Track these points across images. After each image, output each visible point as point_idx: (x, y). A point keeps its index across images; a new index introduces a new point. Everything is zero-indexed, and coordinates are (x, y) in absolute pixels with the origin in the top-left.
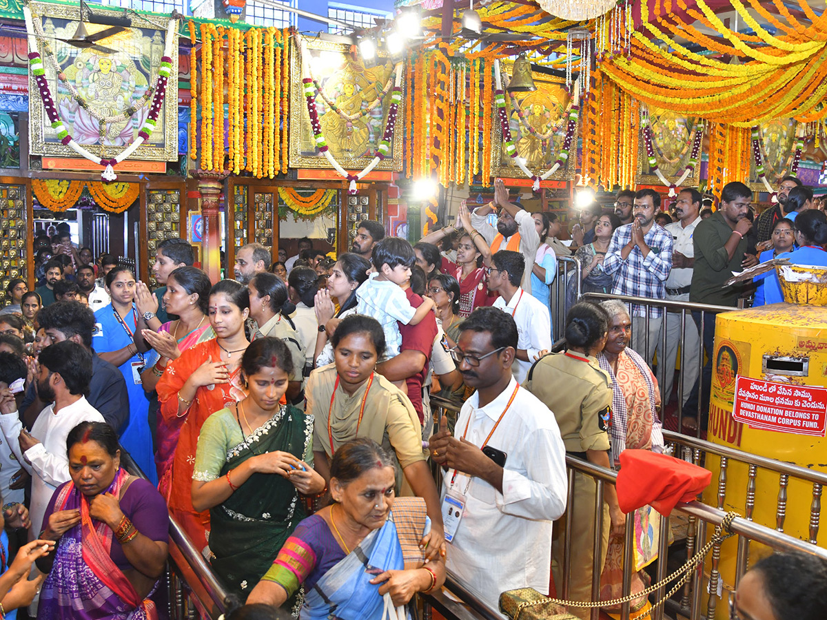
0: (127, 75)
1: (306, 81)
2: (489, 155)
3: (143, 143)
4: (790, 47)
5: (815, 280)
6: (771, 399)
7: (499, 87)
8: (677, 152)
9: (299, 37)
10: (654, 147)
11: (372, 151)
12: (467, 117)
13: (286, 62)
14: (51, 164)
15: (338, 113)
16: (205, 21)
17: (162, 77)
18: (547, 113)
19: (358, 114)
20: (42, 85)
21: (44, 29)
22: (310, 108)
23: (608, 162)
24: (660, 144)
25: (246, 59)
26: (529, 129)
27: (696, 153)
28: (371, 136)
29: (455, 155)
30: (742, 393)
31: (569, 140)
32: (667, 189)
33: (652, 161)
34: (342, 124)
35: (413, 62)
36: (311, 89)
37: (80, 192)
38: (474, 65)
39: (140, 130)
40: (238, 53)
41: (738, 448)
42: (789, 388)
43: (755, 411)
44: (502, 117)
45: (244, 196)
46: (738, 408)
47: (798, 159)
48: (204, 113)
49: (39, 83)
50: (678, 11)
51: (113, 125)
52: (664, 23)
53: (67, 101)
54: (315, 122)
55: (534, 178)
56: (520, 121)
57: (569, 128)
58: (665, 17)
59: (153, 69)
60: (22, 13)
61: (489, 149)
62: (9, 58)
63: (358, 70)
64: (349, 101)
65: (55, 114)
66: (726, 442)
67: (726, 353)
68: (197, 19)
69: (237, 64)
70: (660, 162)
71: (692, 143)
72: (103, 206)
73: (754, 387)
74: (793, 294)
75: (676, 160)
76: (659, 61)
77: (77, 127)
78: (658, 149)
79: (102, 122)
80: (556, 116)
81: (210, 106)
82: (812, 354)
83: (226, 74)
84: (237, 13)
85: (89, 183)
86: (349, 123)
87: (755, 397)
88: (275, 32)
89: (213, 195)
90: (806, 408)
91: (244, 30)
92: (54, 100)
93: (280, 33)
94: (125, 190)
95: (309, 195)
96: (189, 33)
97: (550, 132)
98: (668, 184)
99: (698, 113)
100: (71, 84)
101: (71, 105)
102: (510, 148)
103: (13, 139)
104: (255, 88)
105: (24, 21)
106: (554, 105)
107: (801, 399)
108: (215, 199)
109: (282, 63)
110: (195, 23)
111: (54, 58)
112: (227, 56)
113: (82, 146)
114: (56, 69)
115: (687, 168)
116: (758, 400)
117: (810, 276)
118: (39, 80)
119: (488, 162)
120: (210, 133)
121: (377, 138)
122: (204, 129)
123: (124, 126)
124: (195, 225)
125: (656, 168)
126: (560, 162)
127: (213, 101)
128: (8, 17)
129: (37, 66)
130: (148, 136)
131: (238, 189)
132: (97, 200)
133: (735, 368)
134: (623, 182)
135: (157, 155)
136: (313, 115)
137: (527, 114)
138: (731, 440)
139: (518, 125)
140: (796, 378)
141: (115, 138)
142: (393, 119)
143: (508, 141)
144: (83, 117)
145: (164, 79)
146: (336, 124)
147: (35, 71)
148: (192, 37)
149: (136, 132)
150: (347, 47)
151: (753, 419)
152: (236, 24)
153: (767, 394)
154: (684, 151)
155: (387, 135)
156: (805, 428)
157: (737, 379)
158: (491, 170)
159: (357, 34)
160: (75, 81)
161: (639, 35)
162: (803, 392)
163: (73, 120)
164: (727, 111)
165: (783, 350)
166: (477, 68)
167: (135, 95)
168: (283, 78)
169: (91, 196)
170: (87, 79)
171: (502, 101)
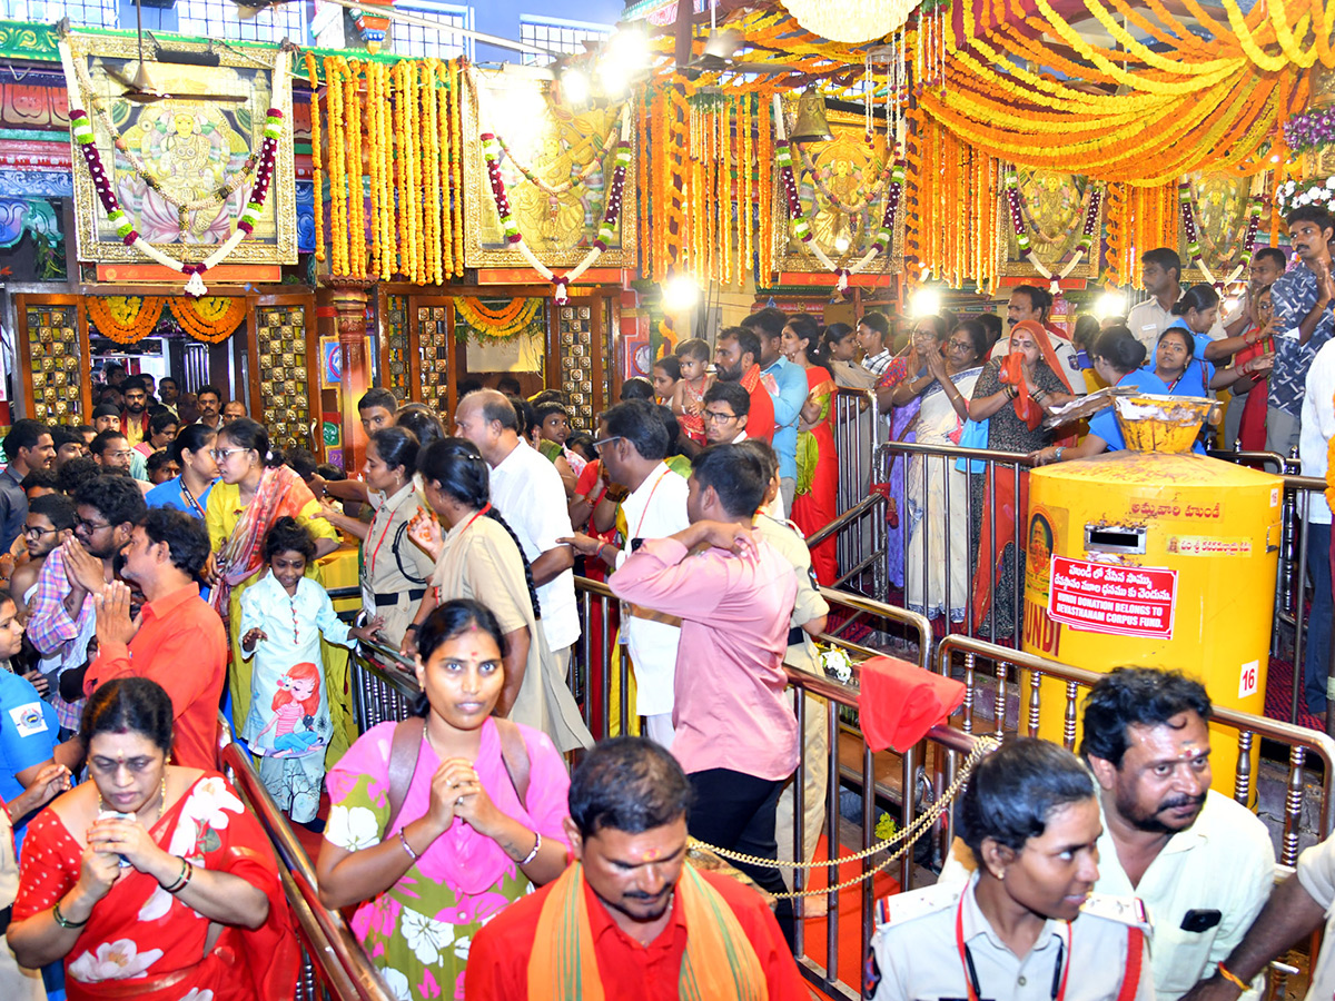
0: (217, 139)
1: (485, 137)
2: (769, 240)
3: (245, 239)
4: (1185, 68)
5: (1163, 417)
6: (1096, 588)
7: (781, 135)
8: (1063, 225)
9: (473, 71)
10: (1025, 219)
11: (590, 239)
12: (734, 181)
13: (455, 109)
14: (111, 274)
15: (536, 184)
16: (331, 52)
17: (269, 139)
18: (857, 172)
19: (566, 184)
20: (91, 157)
21: (91, 75)
22: (492, 177)
23: (953, 244)
24: (1036, 214)
25: (394, 107)
26: (829, 198)
27: (1091, 225)
28: (588, 216)
29: (716, 241)
30: (1060, 580)
31: (891, 212)
32: (1048, 282)
33: (1023, 241)
34: (542, 200)
35: (648, 103)
36: (493, 149)
37: (158, 314)
38: (743, 102)
39: (239, 219)
40: (381, 99)
41: (1055, 658)
42: (1120, 571)
43: (1077, 606)
44: (788, 181)
45: (402, 311)
46: (1055, 601)
47: (1254, 230)
48: (334, 191)
49: (87, 155)
50: (1014, 19)
51: (200, 213)
52: (997, 39)
53: (130, 180)
54: (500, 198)
55: (838, 272)
56: (816, 187)
57: (892, 194)
58: (997, 29)
59: (256, 128)
60: (56, 52)
61: (768, 231)
62: (44, 118)
63: (565, 118)
64: (553, 165)
65: (111, 200)
66: (1041, 651)
67: (1039, 524)
68: (318, 51)
69: (381, 116)
70: (1036, 241)
71: (1086, 212)
72: (192, 333)
73: (1074, 571)
74: (1135, 437)
75: (1060, 238)
76: (999, 94)
77: (146, 218)
78: (1032, 222)
79: (182, 209)
80: (872, 177)
81: (342, 180)
82: (1150, 523)
83: (365, 131)
84: (378, 39)
85: (170, 300)
86: (554, 199)
87: (1076, 585)
88: (435, 65)
89: (354, 311)
90: (1144, 600)
91: (390, 64)
92: (110, 178)
93: (444, 66)
94: (226, 307)
95: (502, 306)
96: (307, 72)
97: (862, 202)
98: (1048, 275)
99: (1070, 168)
100: (134, 155)
101: (135, 186)
102: (800, 228)
103: (55, 238)
104: (410, 151)
105: (60, 63)
106: (868, 160)
107: (1136, 586)
108: (358, 317)
109: (449, 111)
110: (315, 57)
111: (108, 115)
112: (365, 105)
113: (154, 246)
114: (111, 132)
115: (1077, 249)
116: (1080, 591)
117: (1155, 411)
118: (87, 150)
119: (768, 250)
120: (344, 221)
121: (597, 219)
122: (335, 215)
123: (216, 214)
124: (331, 358)
125: (1029, 250)
126: (878, 246)
127: (347, 172)
128: (37, 58)
129: (83, 130)
130: (251, 228)
131: (394, 301)
132: (184, 325)
133: (1050, 545)
134: (979, 274)
135: (267, 255)
136: (498, 188)
137: (826, 175)
138: (1047, 648)
139: (813, 193)
140: (1130, 557)
141: (204, 232)
142: (619, 190)
143: (797, 216)
144: (154, 202)
145: (272, 142)
146: (534, 199)
147: (81, 138)
148: (312, 78)
149: (234, 223)
150: (547, 84)
151: (1074, 617)
152: (377, 56)
153: (1091, 581)
154: (1073, 224)
155: (612, 214)
156: (1143, 627)
157: (1052, 561)
158: (773, 261)
159: (559, 63)
160: (140, 150)
161: (963, 57)
162: (1140, 576)
163: (139, 207)
164: (1114, 164)
165: (1111, 518)
166: (747, 107)
167: (230, 167)
168: (451, 134)
169: (175, 319)
170: (159, 146)
171: (787, 156)
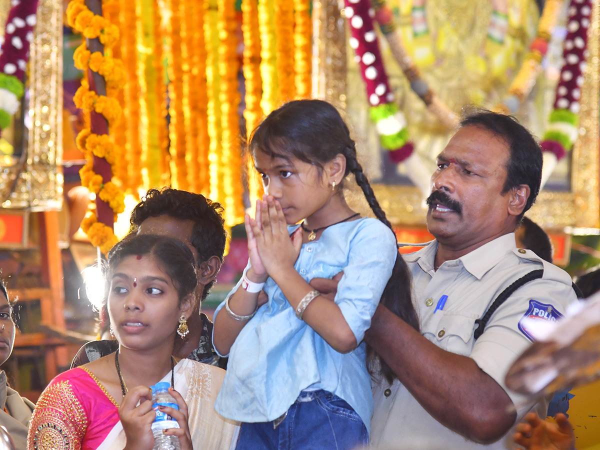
70: (424, 128)
78: (411, 74)
125: (406, 151)
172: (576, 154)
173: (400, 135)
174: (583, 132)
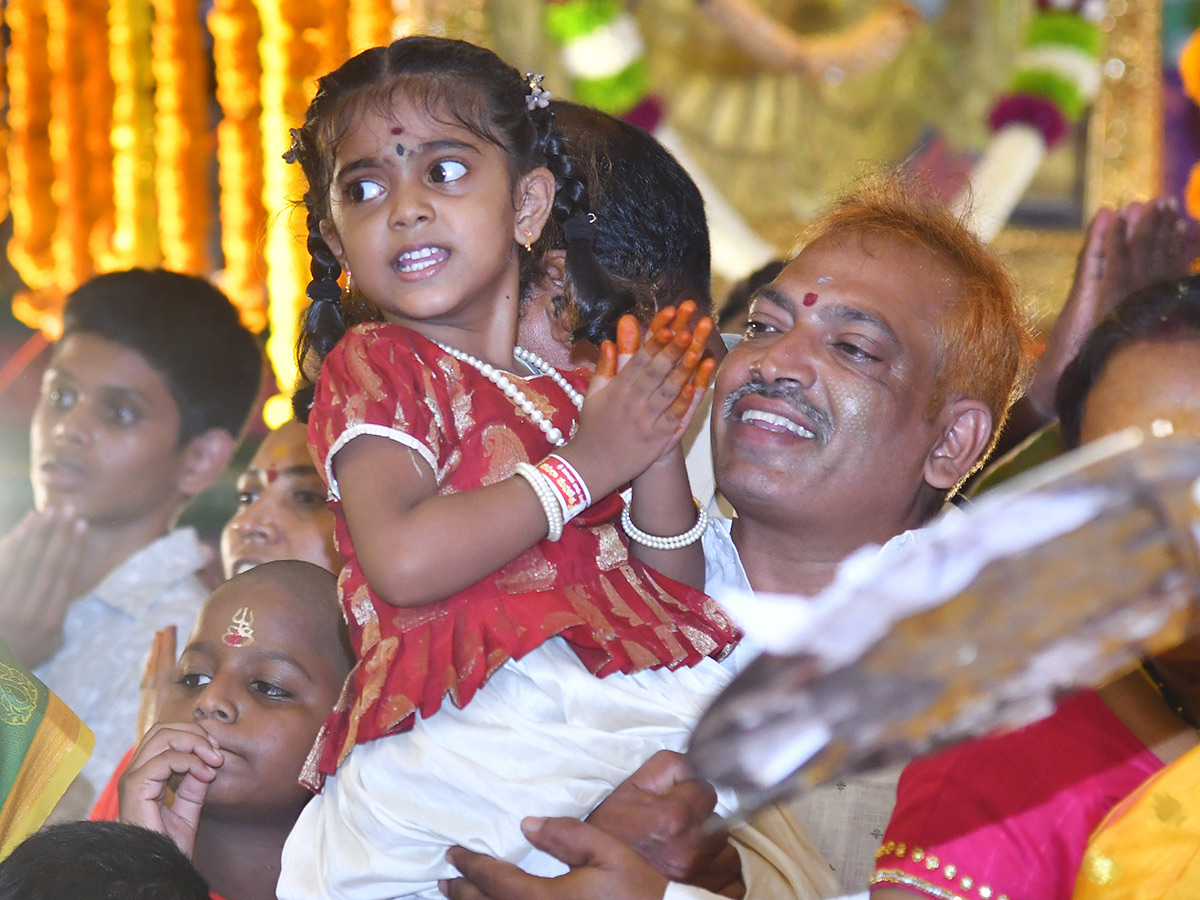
172: (1098, 128)
173: (626, 77)
174: (1116, 70)
